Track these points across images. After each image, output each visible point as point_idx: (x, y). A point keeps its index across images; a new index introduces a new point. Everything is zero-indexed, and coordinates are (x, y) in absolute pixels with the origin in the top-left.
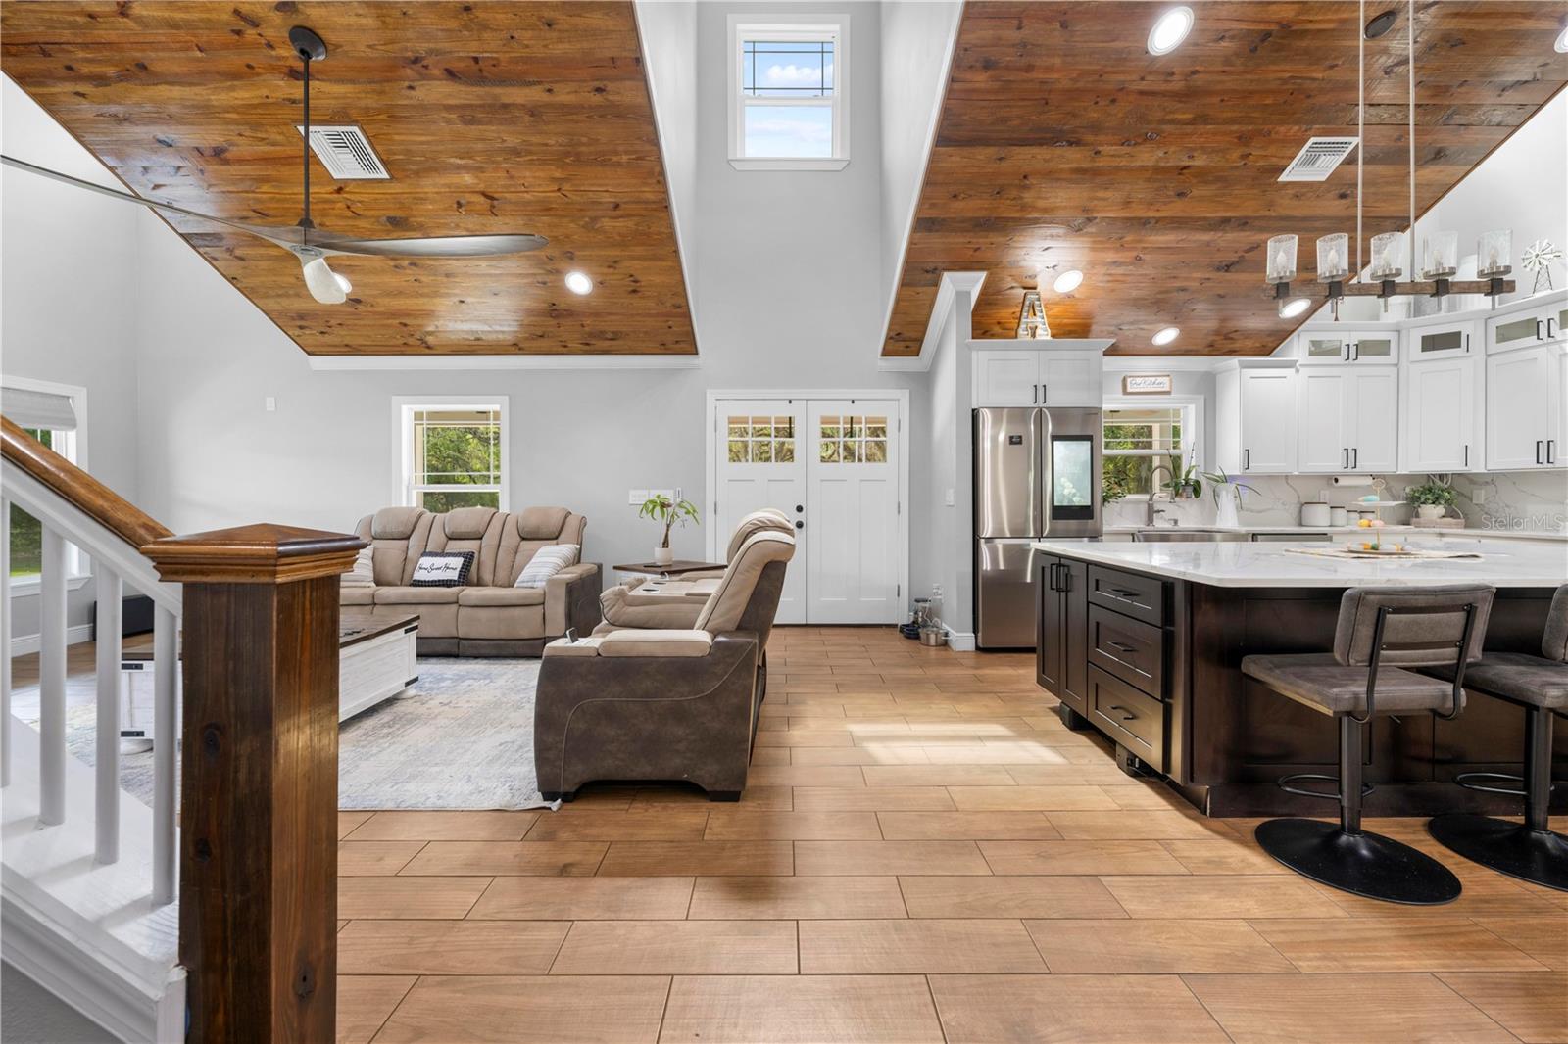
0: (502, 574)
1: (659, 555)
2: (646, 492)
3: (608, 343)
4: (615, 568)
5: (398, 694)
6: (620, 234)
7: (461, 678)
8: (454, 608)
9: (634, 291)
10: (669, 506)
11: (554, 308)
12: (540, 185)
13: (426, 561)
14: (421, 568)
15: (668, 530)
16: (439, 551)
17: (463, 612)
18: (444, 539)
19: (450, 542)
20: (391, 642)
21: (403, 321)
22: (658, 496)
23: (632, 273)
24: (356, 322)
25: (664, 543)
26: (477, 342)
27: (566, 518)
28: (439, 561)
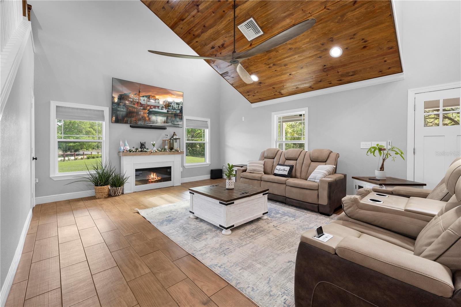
0: (303, 174)
1: (378, 174)
2: (370, 143)
3: (350, 77)
4: (353, 178)
5: (261, 217)
6: (356, 18)
7: (284, 214)
8: (284, 186)
9: (365, 47)
10: (384, 150)
11: (325, 67)
12: (316, 10)
13: (278, 167)
14: (277, 169)
15: (383, 162)
16: (283, 164)
17: (288, 188)
18: (285, 159)
19: (287, 161)
20: (258, 198)
21: (273, 87)
22: (377, 145)
23: (363, 37)
24: (261, 90)
25: (381, 168)
26: (297, 89)
27: (330, 153)
28: (282, 168)
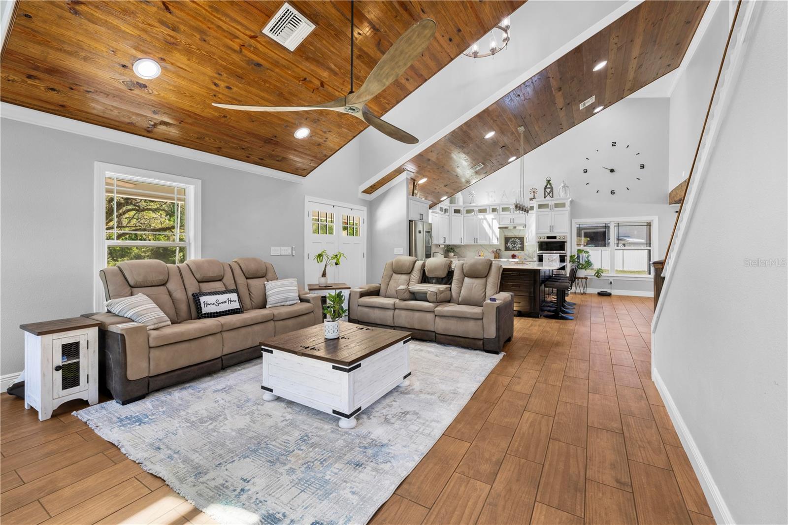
2: (279, 248)
25: (323, 275)
28: (221, 298)
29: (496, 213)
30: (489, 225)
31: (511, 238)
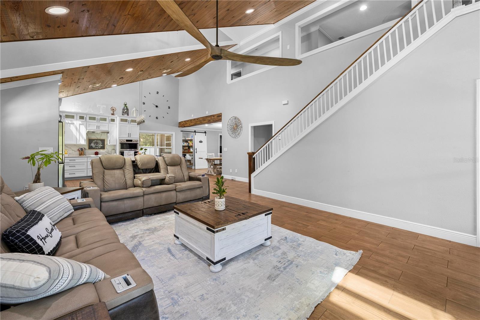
29: (84, 120)
30: (77, 129)
31: (94, 140)
